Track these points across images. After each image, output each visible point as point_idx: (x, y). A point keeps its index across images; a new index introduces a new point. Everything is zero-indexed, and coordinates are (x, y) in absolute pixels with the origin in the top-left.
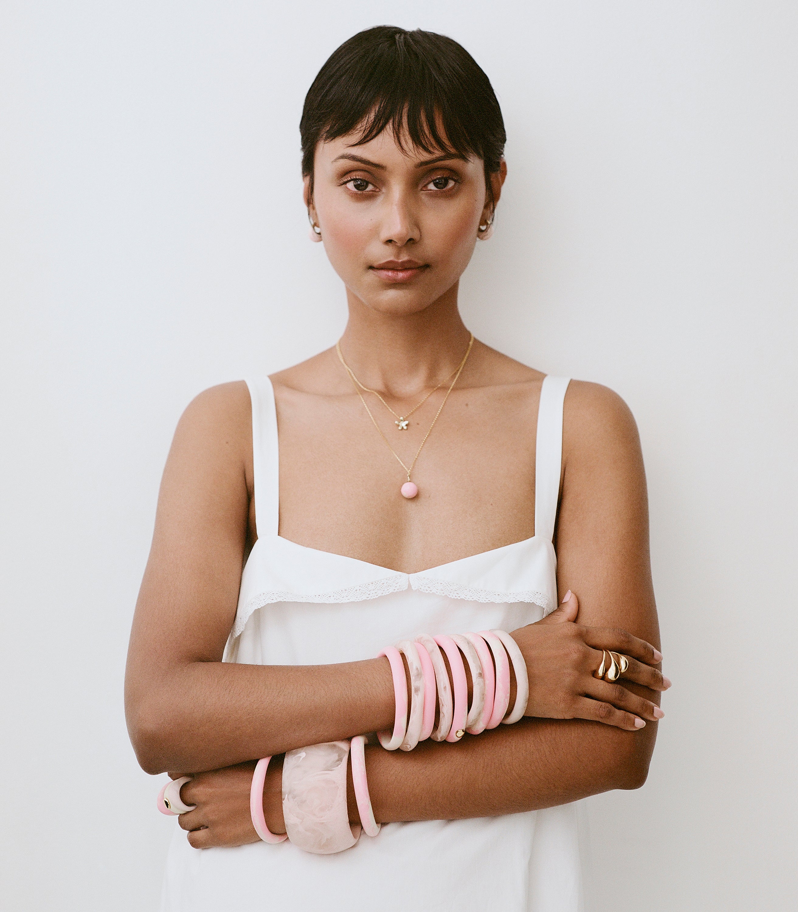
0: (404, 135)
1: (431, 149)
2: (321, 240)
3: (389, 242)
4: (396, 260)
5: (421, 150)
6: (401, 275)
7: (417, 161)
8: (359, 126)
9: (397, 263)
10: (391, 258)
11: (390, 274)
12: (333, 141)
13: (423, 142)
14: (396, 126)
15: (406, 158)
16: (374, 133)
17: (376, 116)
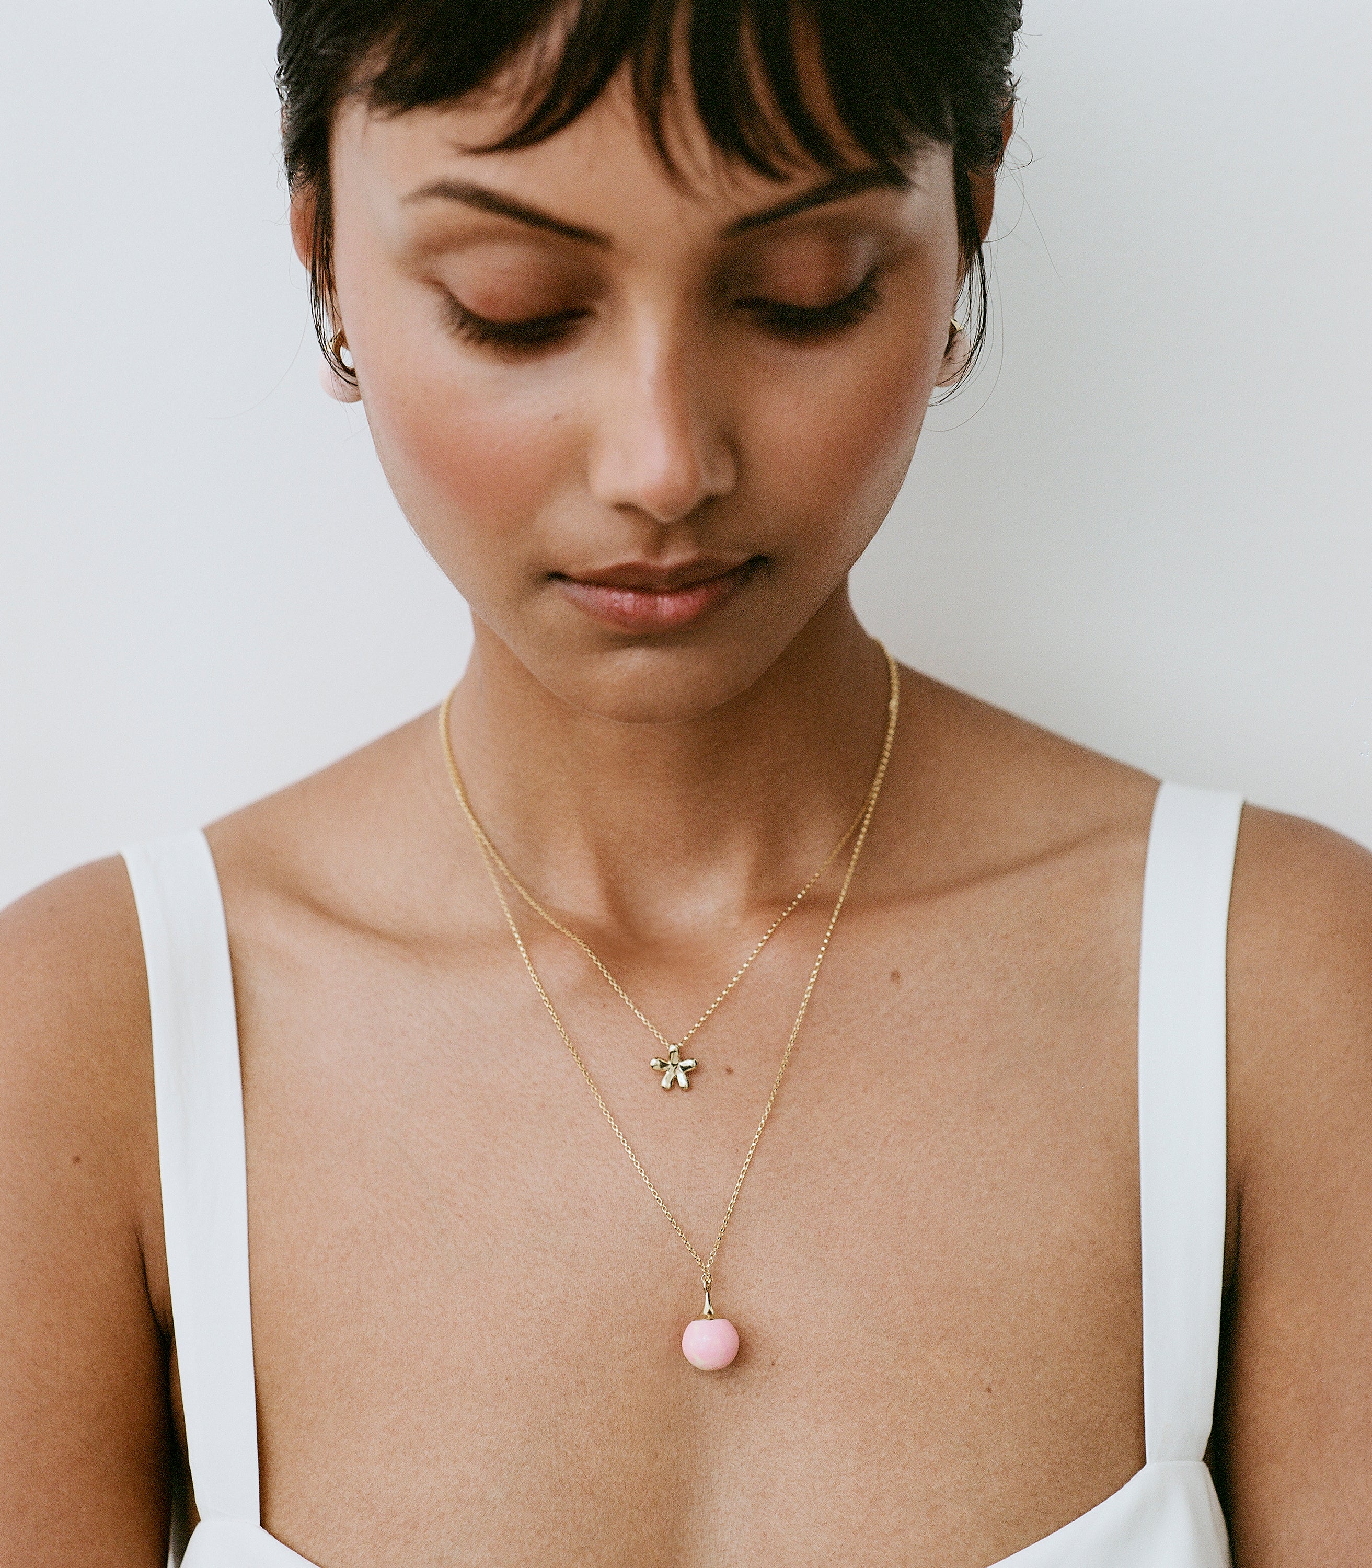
0: (677, 120)
1: (780, 164)
2: (360, 399)
3: (625, 508)
4: (653, 563)
5: (745, 176)
6: (667, 606)
7: (728, 215)
8: (503, 80)
9: (657, 571)
10: (633, 556)
11: (627, 601)
12: (405, 118)
13: (752, 142)
14: (647, 86)
15: (686, 203)
16: (565, 105)
17: (572, 41)
